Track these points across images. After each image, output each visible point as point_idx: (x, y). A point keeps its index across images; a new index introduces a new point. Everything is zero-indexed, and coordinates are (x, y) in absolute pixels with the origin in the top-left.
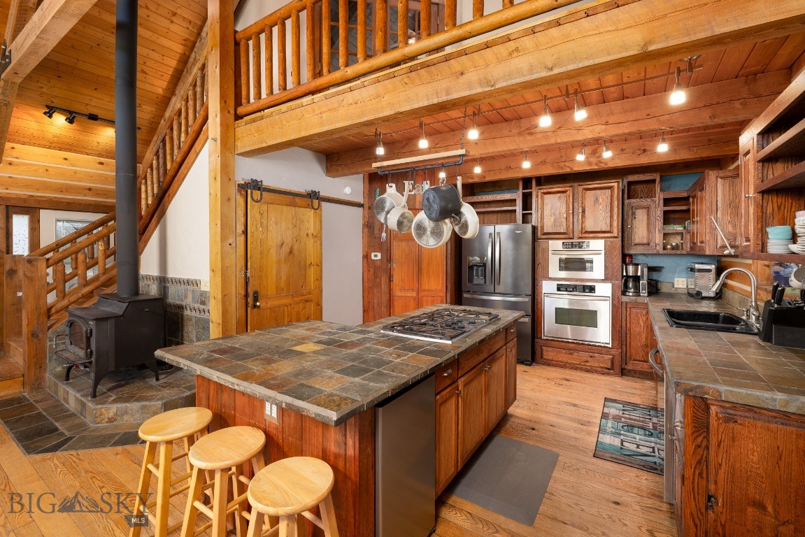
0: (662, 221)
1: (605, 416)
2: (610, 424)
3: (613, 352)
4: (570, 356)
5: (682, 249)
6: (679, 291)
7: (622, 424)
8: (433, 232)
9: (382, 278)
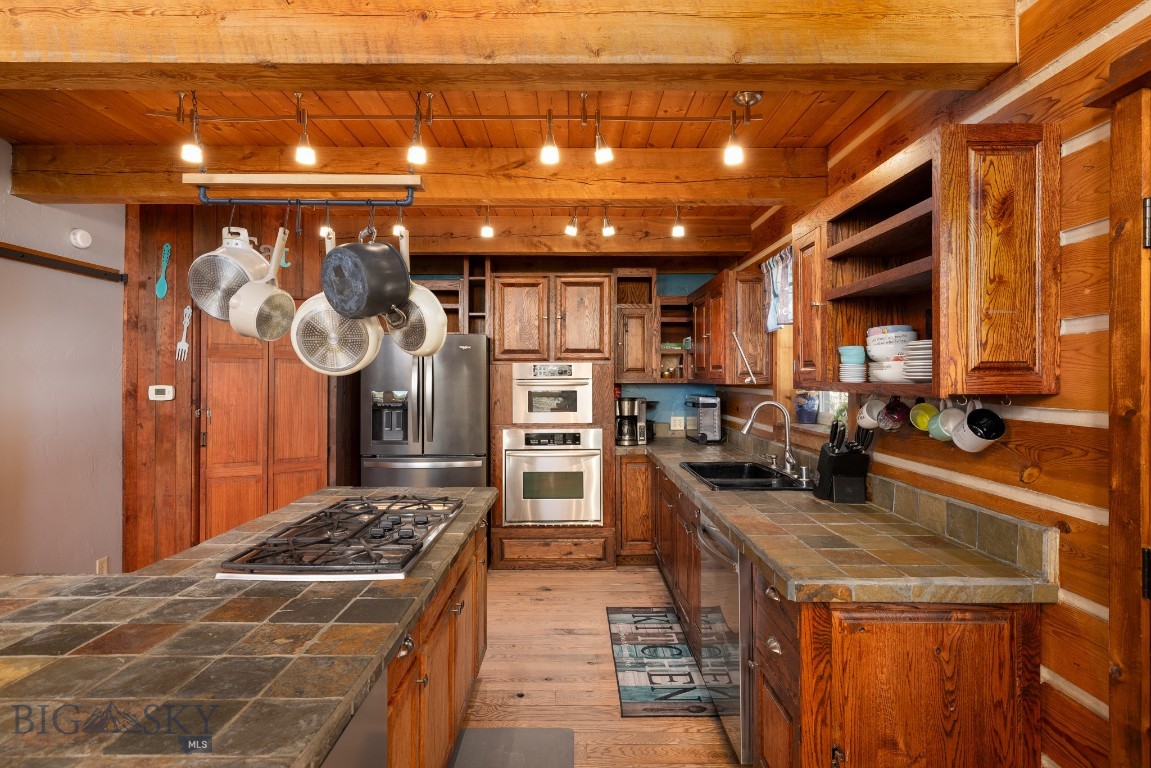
0: (659, 338)
1: (615, 639)
2: (625, 651)
3: (606, 533)
4: (546, 548)
5: (682, 376)
6: (677, 435)
7: (640, 647)
8: (344, 342)
9: (178, 441)
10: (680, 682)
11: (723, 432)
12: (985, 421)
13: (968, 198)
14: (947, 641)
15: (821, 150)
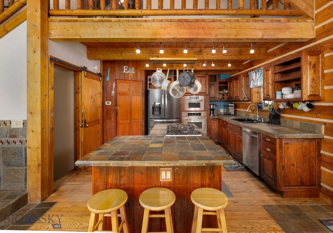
0: (218, 90)
5: (223, 99)
6: (222, 114)
8: (180, 90)
9: (112, 115)
10: (236, 165)
11: (235, 113)
12: (309, 106)
13: (307, 64)
14: (304, 146)
15: (266, 48)
